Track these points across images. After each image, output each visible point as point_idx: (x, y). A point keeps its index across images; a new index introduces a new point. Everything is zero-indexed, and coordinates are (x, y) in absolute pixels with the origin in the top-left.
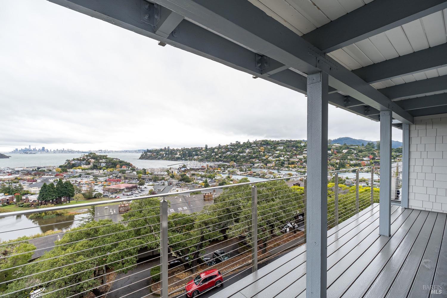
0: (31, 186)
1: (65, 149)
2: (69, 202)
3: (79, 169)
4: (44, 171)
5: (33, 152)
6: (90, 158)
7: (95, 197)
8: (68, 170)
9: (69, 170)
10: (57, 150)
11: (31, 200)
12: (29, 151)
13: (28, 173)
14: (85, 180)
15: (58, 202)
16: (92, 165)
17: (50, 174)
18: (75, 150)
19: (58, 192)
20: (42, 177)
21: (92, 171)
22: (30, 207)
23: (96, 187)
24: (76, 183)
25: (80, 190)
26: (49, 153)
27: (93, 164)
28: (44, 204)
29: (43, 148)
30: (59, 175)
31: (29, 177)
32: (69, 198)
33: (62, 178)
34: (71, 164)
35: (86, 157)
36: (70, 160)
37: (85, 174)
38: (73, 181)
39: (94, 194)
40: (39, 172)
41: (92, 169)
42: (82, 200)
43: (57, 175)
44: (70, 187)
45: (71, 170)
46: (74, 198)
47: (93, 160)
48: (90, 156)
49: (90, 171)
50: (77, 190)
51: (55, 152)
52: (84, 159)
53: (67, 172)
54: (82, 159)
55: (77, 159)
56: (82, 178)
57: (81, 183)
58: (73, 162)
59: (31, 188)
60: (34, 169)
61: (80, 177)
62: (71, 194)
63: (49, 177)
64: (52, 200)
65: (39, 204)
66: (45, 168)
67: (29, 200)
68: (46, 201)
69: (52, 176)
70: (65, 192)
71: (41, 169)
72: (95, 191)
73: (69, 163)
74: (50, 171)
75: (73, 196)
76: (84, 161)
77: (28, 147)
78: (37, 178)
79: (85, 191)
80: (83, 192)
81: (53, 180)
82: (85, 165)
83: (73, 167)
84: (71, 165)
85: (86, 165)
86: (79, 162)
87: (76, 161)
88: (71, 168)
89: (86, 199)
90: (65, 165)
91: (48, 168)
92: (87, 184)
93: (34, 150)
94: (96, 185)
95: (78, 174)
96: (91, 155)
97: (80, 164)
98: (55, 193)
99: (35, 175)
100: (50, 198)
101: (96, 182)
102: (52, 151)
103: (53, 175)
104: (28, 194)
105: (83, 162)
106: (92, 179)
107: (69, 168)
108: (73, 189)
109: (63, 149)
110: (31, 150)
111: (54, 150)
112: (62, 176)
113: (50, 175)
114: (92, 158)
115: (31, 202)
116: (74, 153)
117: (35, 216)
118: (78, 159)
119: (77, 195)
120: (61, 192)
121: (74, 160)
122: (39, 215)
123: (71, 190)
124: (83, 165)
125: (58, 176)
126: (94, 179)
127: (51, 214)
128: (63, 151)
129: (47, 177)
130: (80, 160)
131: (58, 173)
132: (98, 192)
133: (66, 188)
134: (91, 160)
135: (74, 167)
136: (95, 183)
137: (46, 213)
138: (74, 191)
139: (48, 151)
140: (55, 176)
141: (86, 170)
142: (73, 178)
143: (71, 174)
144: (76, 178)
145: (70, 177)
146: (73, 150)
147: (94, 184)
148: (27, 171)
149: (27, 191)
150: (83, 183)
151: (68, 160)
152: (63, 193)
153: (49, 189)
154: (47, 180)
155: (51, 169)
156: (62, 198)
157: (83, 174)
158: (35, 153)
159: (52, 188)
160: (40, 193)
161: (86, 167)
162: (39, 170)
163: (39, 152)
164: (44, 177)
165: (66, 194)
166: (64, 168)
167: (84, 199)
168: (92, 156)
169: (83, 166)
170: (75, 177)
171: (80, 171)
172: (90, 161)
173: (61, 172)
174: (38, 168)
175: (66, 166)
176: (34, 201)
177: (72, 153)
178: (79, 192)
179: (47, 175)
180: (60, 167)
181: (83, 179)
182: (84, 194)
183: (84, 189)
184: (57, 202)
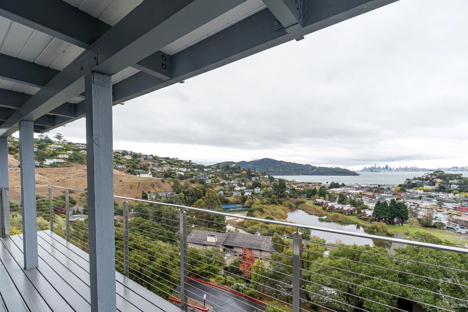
0: (370, 202)
1: (408, 167)
2: (402, 225)
3: (421, 190)
4: (384, 189)
5: (378, 170)
6: (435, 177)
7: (434, 227)
8: (407, 190)
9: (409, 190)
10: (400, 168)
11: (367, 215)
12: (375, 169)
13: (370, 190)
14: (426, 204)
15: (391, 222)
16: (437, 185)
17: (389, 192)
18: (420, 168)
19: (391, 212)
20: (381, 194)
21: (437, 194)
22: (366, 220)
23: (439, 215)
24: (414, 205)
25: (416, 214)
26: (392, 171)
27: (439, 185)
28: (377, 221)
29: (387, 166)
30: (397, 194)
31: (370, 194)
32: (403, 221)
33: (399, 198)
34: (412, 184)
35: (430, 176)
36: (410, 179)
37: (427, 197)
38: (411, 203)
39: (433, 223)
40: (379, 189)
41: (436, 191)
42: (417, 226)
43: (395, 194)
44: (404, 209)
45: (411, 190)
46: (408, 221)
47: (439, 180)
48: (436, 175)
49: (434, 194)
50: (412, 213)
51: (397, 170)
52: (427, 179)
53: (406, 192)
54: (424, 178)
55: (418, 178)
56: (422, 201)
57: (420, 206)
58: (414, 182)
59: (369, 204)
60: (375, 187)
61: (421, 199)
62: (404, 217)
63: (387, 195)
64: (385, 219)
65: (373, 220)
66: (385, 186)
67: (366, 214)
68: (379, 218)
69: (389, 195)
70: (398, 213)
71: (381, 187)
72: (437, 219)
73: (409, 182)
74: (389, 189)
75: (407, 219)
76: (427, 180)
77: (374, 166)
78: (376, 195)
79: (423, 216)
80: (419, 217)
81: (390, 199)
82: (428, 186)
83: (413, 187)
84: (410, 185)
85: (430, 185)
86: (421, 181)
87: (417, 181)
88: (411, 188)
89: (422, 226)
90: (404, 184)
91: (388, 186)
92: (428, 209)
93: (379, 168)
94: (439, 211)
95: (418, 196)
96: (437, 173)
97: (422, 184)
98: (388, 212)
99: (376, 192)
100: (382, 216)
101: (440, 208)
102: (395, 169)
103: (391, 194)
104: (367, 208)
105: (426, 182)
106: (435, 204)
107: (409, 188)
108: (407, 211)
109: (407, 167)
110: (376, 169)
111: (397, 168)
112: (400, 196)
113: (388, 194)
114: (438, 177)
115: (367, 216)
116: (418, 171)
117: (368, 230)
118: (420, 179)
119: (411, 219)
120: (394, 212)
121: (415, 179)
122: (372, 230)
123: (404, 212)
124: (426, 185)
125: (396, 196)
126: (438, 204)
127: (382, 232)
128: (406, 169)
129: (384, 195)
130: (423, 179)
131: (396, 193)
132: (440, 221)
133: (399, 209)
134: (436, 179)
135: (415, 187)
136: (439, 210)
137: (378, 230)
138: (407, 214)
139: (391, 169)
140: (393, 195)
141: (429, 191)
142: (411, 200)
143: (410, 195)
144: (414, 200)
145: (409, 198)
146: (417, 168)
147: (436, 210)
148: (370, 187)
149: (367, 206)
150: (422, 206)
151: (408, 179)
152: (396, 214)
153: (382, 207)
154: (383, 198)
155: (390, 187)
156: (395, 219)
157: (425, 196)
158: (379, 172)
159: (385, 207)
160: (375, 209)
161: (430, 188)
162: (380, 187)
163: (383, 171)
164: (382, 194)
165: (399, 215)
166: (402, 188)
167: (419, 225)
168: (438, 175)
169: (425, 187)
170: (414, 198)
171: (421, 192)
172: (436, 182)
173: (399, 191)
174: (379, 186)
175: (405, 186)
176: (370, 216)
177: (415, 171)
178: (414, 216)
179: (386, 193)
180: (400, 186)
181: (424, 202)
182: (419, 220)
183: (422, 214)
184: (389, 222)
